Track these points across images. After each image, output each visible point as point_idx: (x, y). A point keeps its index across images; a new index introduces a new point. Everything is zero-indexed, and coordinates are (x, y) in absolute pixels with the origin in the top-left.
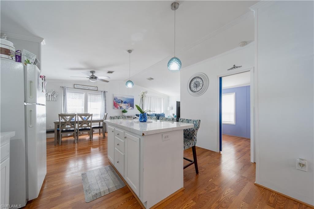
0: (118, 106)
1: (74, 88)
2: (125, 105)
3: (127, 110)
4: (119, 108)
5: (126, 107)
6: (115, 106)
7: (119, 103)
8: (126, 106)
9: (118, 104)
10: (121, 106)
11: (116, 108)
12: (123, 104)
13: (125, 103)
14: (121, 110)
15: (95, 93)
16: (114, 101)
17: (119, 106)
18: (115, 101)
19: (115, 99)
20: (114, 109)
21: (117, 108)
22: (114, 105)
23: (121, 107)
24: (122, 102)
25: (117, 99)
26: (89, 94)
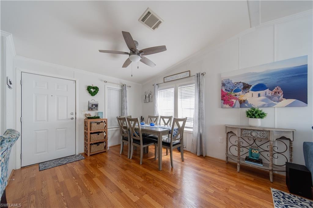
0: (234, 101)
1: (164, 82)
2: (259, 95)
3: (264, 110)
4: (238, 104)
5: (263, 101)
6: (225, 100)
7: (237, 91)
8: (262, 98)
9: (233, 94)
10: (243, 98)
11: (228, 106)
12: (251, 92)
13: (259, 87)
14: (245, 110)
15: (187, 83)
16: (222, 91)
17: (236, 99)
18: (224, 90)
19: (224, 85)
20: (222, 107)
21: (232, 105)
22: (222, 100)
23: (242, 103)
24: (246, 87)
25: (229, 83)
26: (180, 86)
